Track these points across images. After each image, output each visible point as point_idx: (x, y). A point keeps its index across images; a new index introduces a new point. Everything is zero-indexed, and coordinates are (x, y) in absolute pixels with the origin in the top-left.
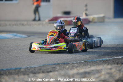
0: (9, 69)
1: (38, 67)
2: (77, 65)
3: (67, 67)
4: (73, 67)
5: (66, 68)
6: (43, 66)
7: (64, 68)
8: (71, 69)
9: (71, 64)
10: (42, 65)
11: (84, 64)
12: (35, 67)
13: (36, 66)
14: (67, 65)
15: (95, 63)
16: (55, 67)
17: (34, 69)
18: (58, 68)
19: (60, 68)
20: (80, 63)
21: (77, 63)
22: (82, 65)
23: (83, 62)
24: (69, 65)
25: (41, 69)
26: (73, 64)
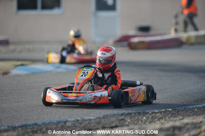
0: (47, 122)
1: (94, 120)
2: (160, 115)
3: (144, 118)
4: (154, 119)
5: (142, 121)
6: (104, 117)
7: (138, 120)
9: (150, 114)
10: (102, 116)
11: (173, 114)
12: (90, 120)
13: (92, 118)
14: (144, 116)
15: (191, 111)
16: (123, 119)
17: (89, 123)
18: (129, 120)
19: (132, 121)
20: (165, 112)
21: (161, 113)
22: (170, 115)
23: (170, 109)
24: (147, 115)
25: (99, 123)
26: (154, 115)
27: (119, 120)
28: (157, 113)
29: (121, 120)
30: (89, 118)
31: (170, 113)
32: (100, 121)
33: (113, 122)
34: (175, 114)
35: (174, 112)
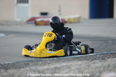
1: (11, 64)
2: (49, 62)
3: (40, 63)
4: (46, 63)
5: (38, 65)
6: (16, 62)
7: (36, 64)
8: (44, 65)
9: (44, 61)
10: (15, 62)
11: (57, 61)
14: (40, 62)
15: (67, 59)
16: (28, 64)
17: (8, 66)
18: (31, 64)
19: (33, 65)
20: (52, 60)
21: (50, 60)
22: (55, 61)
23: (55, 58)
24: (42, 62)
25: (14, 66)
26: (46, 61)
27: (25, 64)
28: (48, 60)
29: (26, 64)
30: (8, 63)
31: (55, 60)
32: (14, 65)
33: (22, 65)
34: (58, 61)
35: (57, 60)
